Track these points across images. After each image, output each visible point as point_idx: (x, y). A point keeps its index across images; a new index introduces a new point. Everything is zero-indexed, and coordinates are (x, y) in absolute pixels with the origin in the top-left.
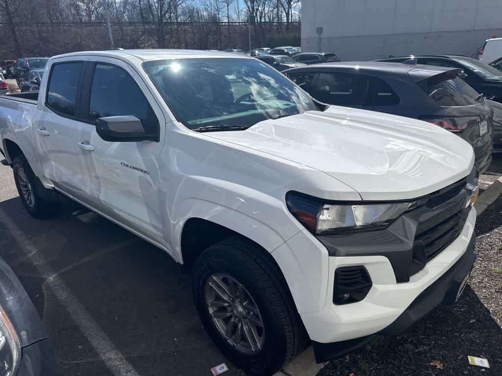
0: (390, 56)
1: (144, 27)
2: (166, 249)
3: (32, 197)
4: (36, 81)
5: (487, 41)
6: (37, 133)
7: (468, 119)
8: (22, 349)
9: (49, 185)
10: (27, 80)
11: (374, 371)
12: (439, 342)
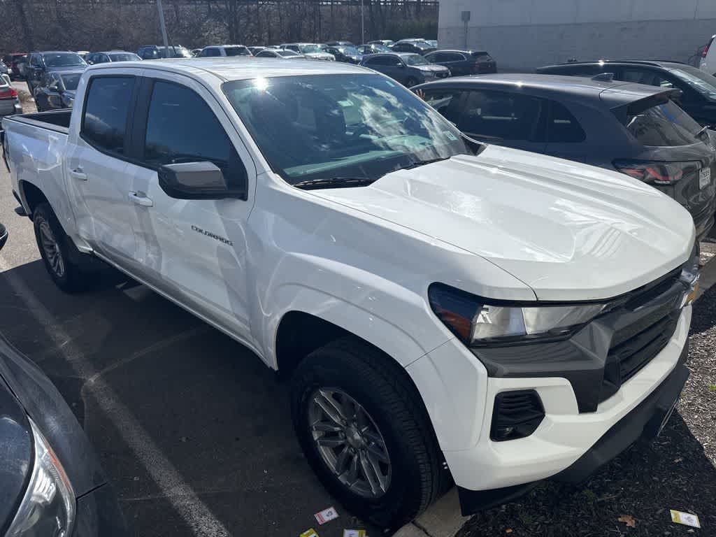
0: (569, 61)
1: (209, 6)
2: (253, 347)
3: (61, 263)
4: (56, 87)
5: (713, 37)
6: (68, 174)
7: (683, 165)
8: (77, 499)
9: (85, 248)
10: (44, 86)
11: (540, 526)
12: (631, 488)
